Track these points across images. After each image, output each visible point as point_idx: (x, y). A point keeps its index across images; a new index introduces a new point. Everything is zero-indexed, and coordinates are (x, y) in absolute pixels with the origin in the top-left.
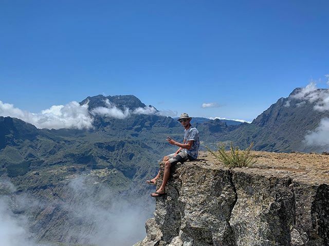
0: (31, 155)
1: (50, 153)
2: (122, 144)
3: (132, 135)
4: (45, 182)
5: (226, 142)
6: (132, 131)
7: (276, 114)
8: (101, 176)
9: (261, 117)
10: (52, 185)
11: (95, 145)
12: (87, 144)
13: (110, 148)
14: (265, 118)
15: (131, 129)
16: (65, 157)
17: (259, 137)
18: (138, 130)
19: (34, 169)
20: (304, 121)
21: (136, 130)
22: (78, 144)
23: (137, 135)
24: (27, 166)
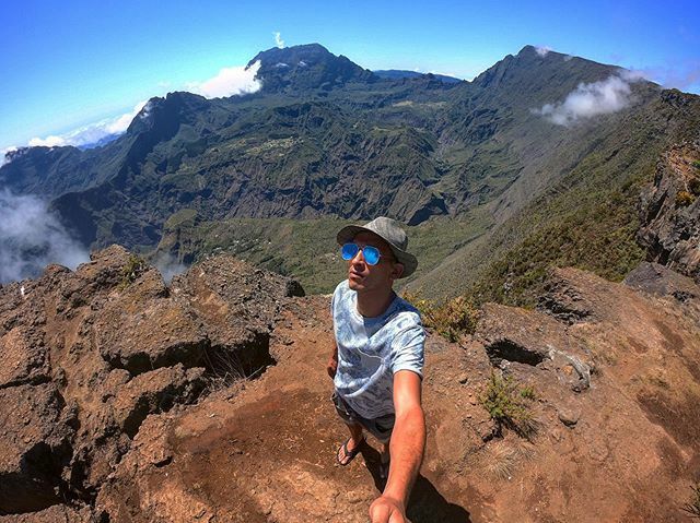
0: (206, 131)
1: (226, 126)
2: (307, 107)
3: (320, 95)
4: (226, 158)
5: (440, 104)
6: (320, 90)
7: (502, 74)
8: (286, 146)
9: (484, 76)
10: (233, 161)
11: (274, 110)
12: (265, 111)
13: (294, 113)
14: (488, 77)
15: (317, 87)
16: (242, 128)
17: (480, 99)
18: (328, 88)
19: (211, 146)
20: (531, 87)
21: (323, 88)
22: (255, 111)
23: (326, 95)
24: (204, 144)
